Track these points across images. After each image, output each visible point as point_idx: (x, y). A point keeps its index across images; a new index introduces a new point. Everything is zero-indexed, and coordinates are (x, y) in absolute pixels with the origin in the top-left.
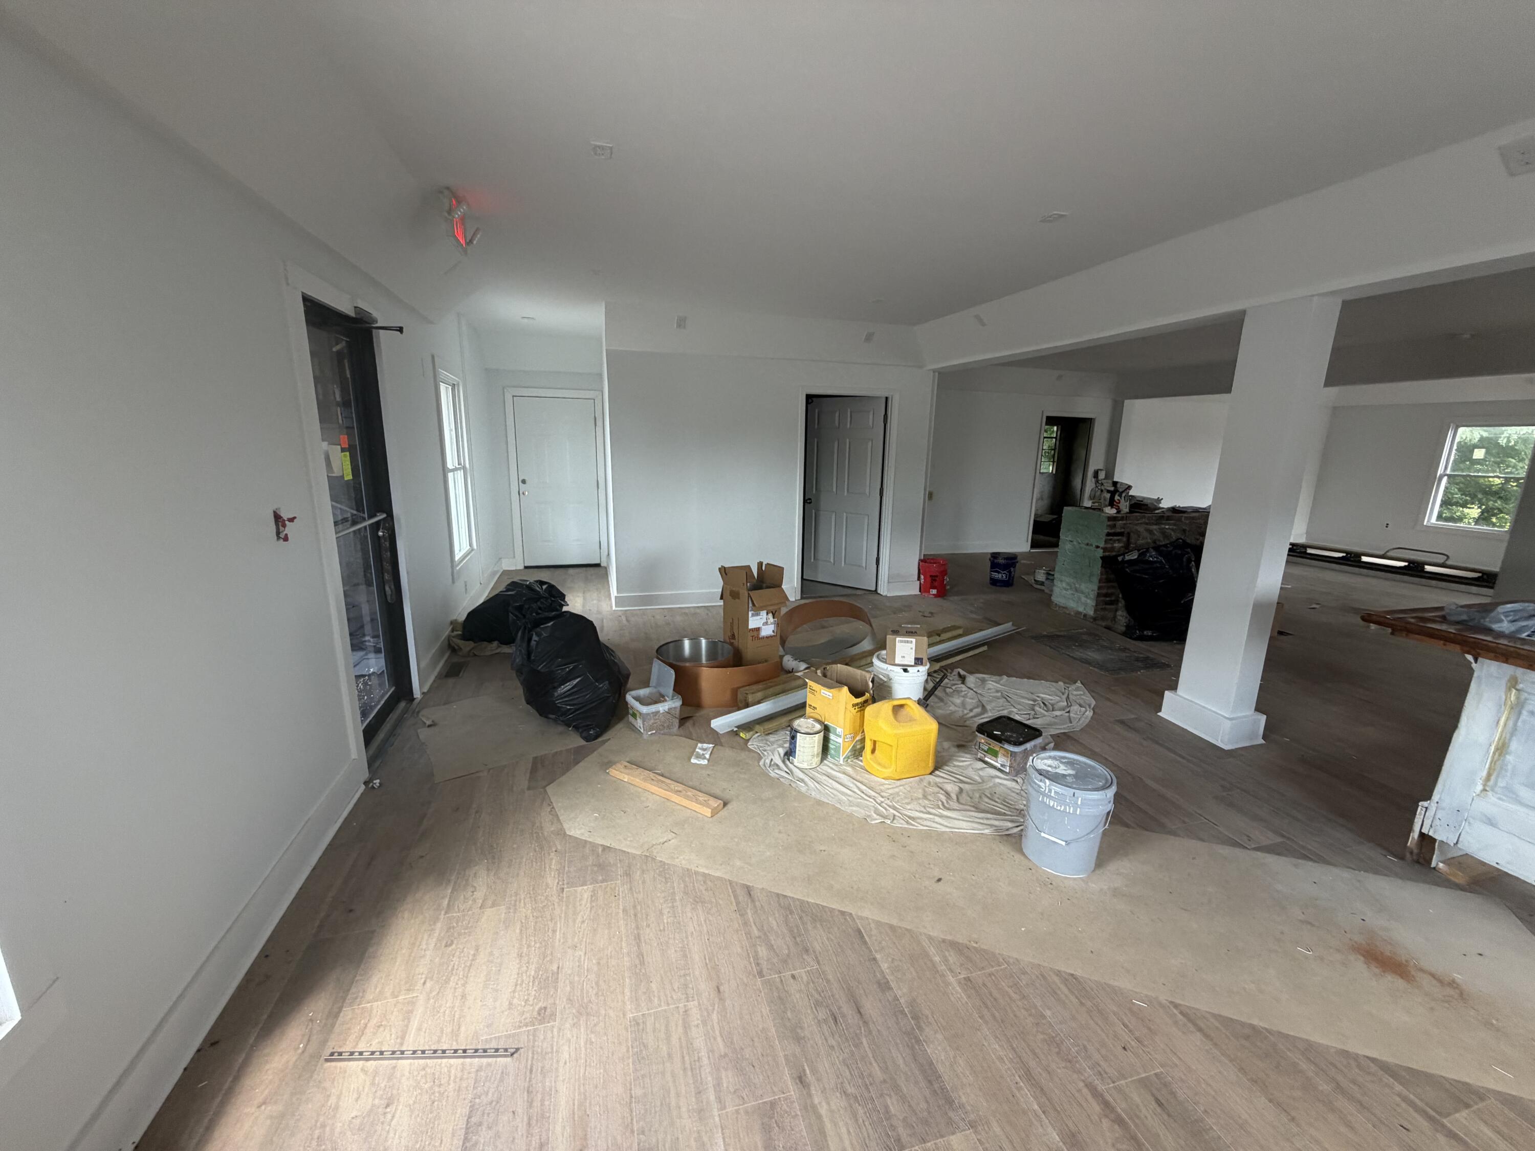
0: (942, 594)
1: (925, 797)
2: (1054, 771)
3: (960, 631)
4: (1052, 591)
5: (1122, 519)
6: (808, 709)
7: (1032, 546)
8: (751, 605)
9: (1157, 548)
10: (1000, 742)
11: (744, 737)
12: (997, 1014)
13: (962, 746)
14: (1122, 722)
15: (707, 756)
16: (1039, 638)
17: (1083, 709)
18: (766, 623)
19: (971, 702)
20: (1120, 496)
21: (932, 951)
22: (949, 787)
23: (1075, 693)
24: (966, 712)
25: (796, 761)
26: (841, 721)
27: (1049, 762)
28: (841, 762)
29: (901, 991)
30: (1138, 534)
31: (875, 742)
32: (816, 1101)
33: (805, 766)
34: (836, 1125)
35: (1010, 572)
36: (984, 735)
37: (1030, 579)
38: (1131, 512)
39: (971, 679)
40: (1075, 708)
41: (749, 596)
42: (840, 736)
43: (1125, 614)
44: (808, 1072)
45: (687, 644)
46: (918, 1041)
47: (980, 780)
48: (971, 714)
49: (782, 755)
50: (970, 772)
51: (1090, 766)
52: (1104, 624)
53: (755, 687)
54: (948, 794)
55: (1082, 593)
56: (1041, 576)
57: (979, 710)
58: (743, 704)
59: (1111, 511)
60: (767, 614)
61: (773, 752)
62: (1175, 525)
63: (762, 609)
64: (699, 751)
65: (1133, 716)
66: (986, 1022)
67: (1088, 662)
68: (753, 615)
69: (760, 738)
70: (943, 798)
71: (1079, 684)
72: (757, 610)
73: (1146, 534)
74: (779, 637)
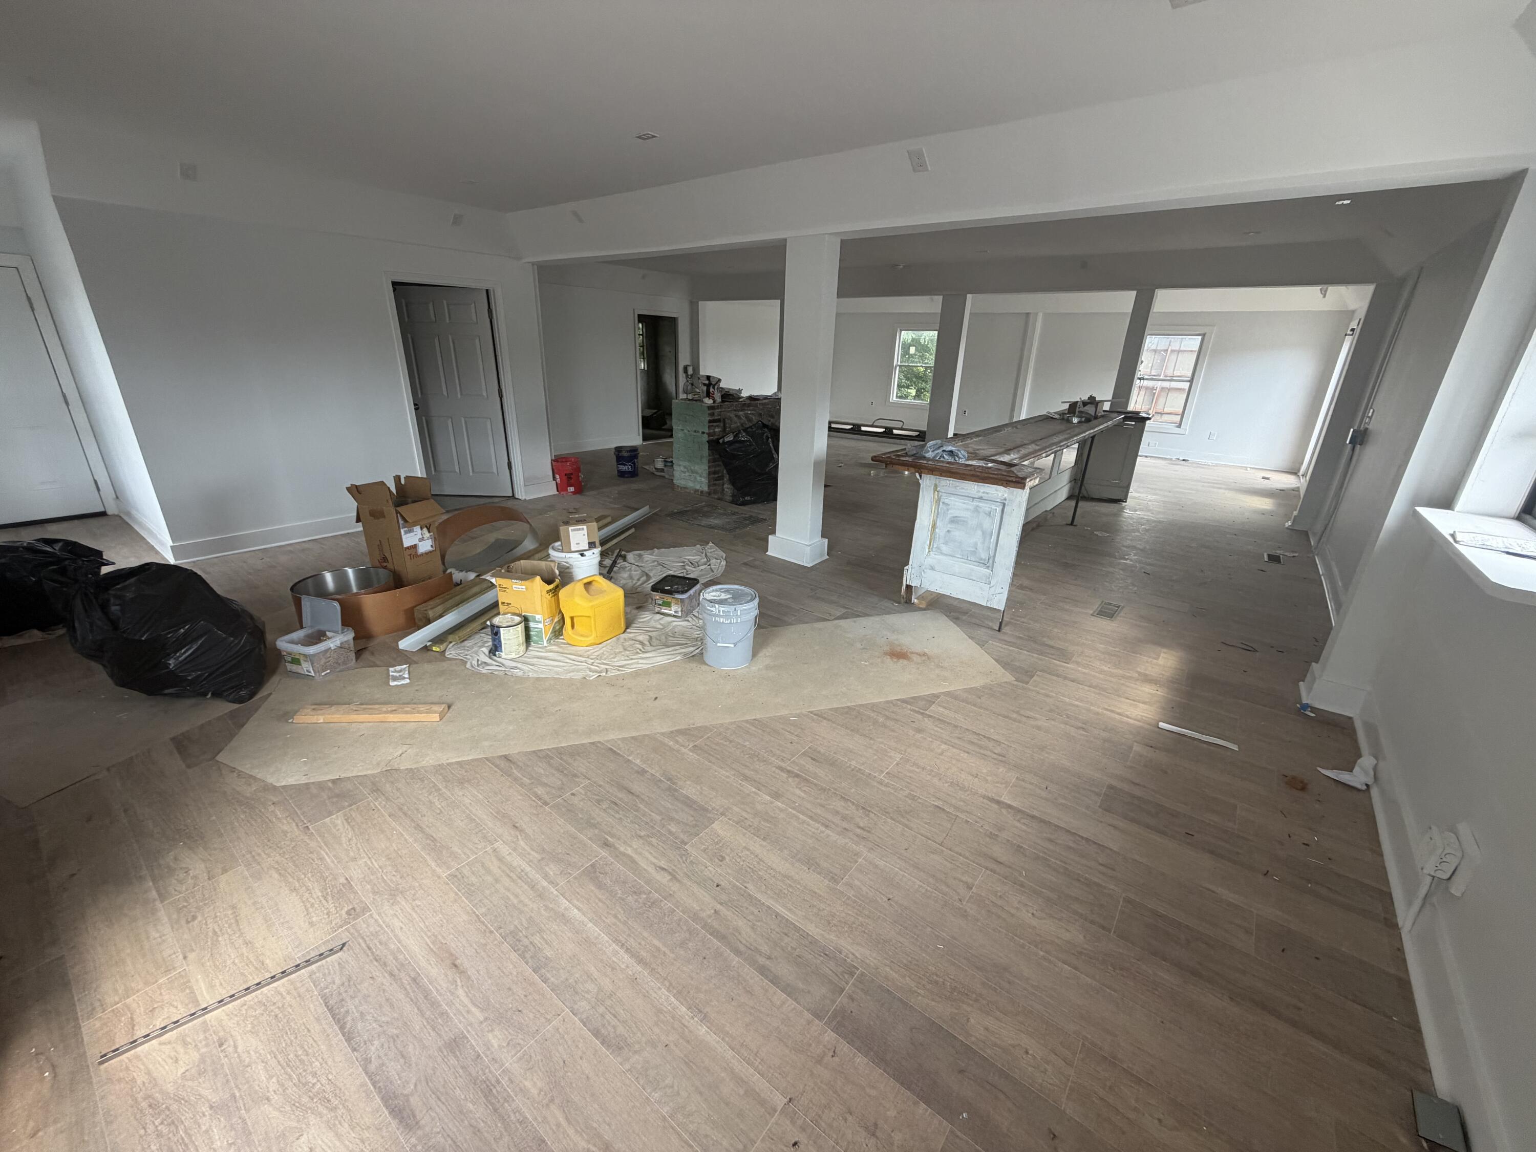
0: (579, 491)
1: (625, 650)
2: (718, 598)
3: (609, 519)
4: (673, 476)
5: (718, 407)
6: (502, 608)
7: (644, 439)
8: (401, 522)
9: (745, 430)
10: (671, 594)
11: (438, 649)
12: (718, 756)
13: (640, 608)
14: (745, 564)
15: (406, 676)
16: (672, 515)
17: (719, 561)
18: (422, 539)
19: (636, 573)
20: (714, 388)
21: (666, 740)
22: (641, 638)
23: (710, 551)
24: (634, 582)
25: (503, 654)
26: (539, 608)
27: (714, 594)
28: (545, 644)
29: (655, 771)
30: (730, 418)
31: (572, 618)
32: (622, 849)
33: (513, 656)
34: (640, 854)
35: (634, 464)
36: (657, 592)
37: (650, 468)
38: (723, 401)
39: (630, 556)
40: (713, 561)
41: (397, 512)
42: (540, 622)
43: (729, 486)
44: (609, 839)
45: (329, 577)
46: (676, 790)
47: (662, 627)
48: (638, 584)
49: (487, 653)
50: (653, 623)
51: (740, 590)
52: (716, 497)
53: (431, 603)
54: (642, 643)
55: (697, 473)
56: (659, 464)
57: (644, 578)
58: (424, 621)
59: (709, 401)
60: (422, 529)
61: (476, 653)
62: (753, 410)
63: (415, 524)
64: (395, 674)
65: (752, 558)
66: (714, 763)
67: (711, 527)
68: (406, 533)
69: (456, 647)
70: (640, 646)
71: (711, 544)
72: (409, 525)
73: (736, 419)
74: (438, 549)
